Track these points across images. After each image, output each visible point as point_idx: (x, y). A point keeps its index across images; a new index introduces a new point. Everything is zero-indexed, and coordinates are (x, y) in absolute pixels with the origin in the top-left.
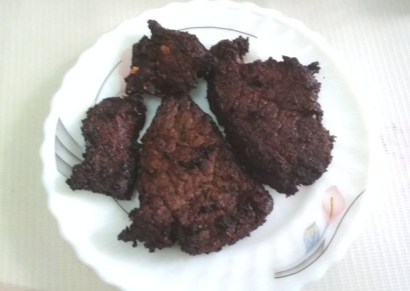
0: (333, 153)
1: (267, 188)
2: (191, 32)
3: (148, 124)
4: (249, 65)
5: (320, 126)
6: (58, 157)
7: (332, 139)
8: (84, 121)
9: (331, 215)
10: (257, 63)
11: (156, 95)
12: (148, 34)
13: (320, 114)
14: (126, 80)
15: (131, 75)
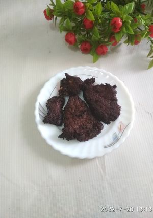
0: (121, 112)
1: (101, 122)
2: (78, 77)
3: (66, 104)
4: (96, 86)
5: (117, 104)
6: (40, 114)
7: (120, 108)
8: (47, 103)
9: (120, 130)
10: (98, 85)
11: (68, 95)
12: (65, 77)
13: (117, 100)
14: (59, 91)
15: (60, 90)
